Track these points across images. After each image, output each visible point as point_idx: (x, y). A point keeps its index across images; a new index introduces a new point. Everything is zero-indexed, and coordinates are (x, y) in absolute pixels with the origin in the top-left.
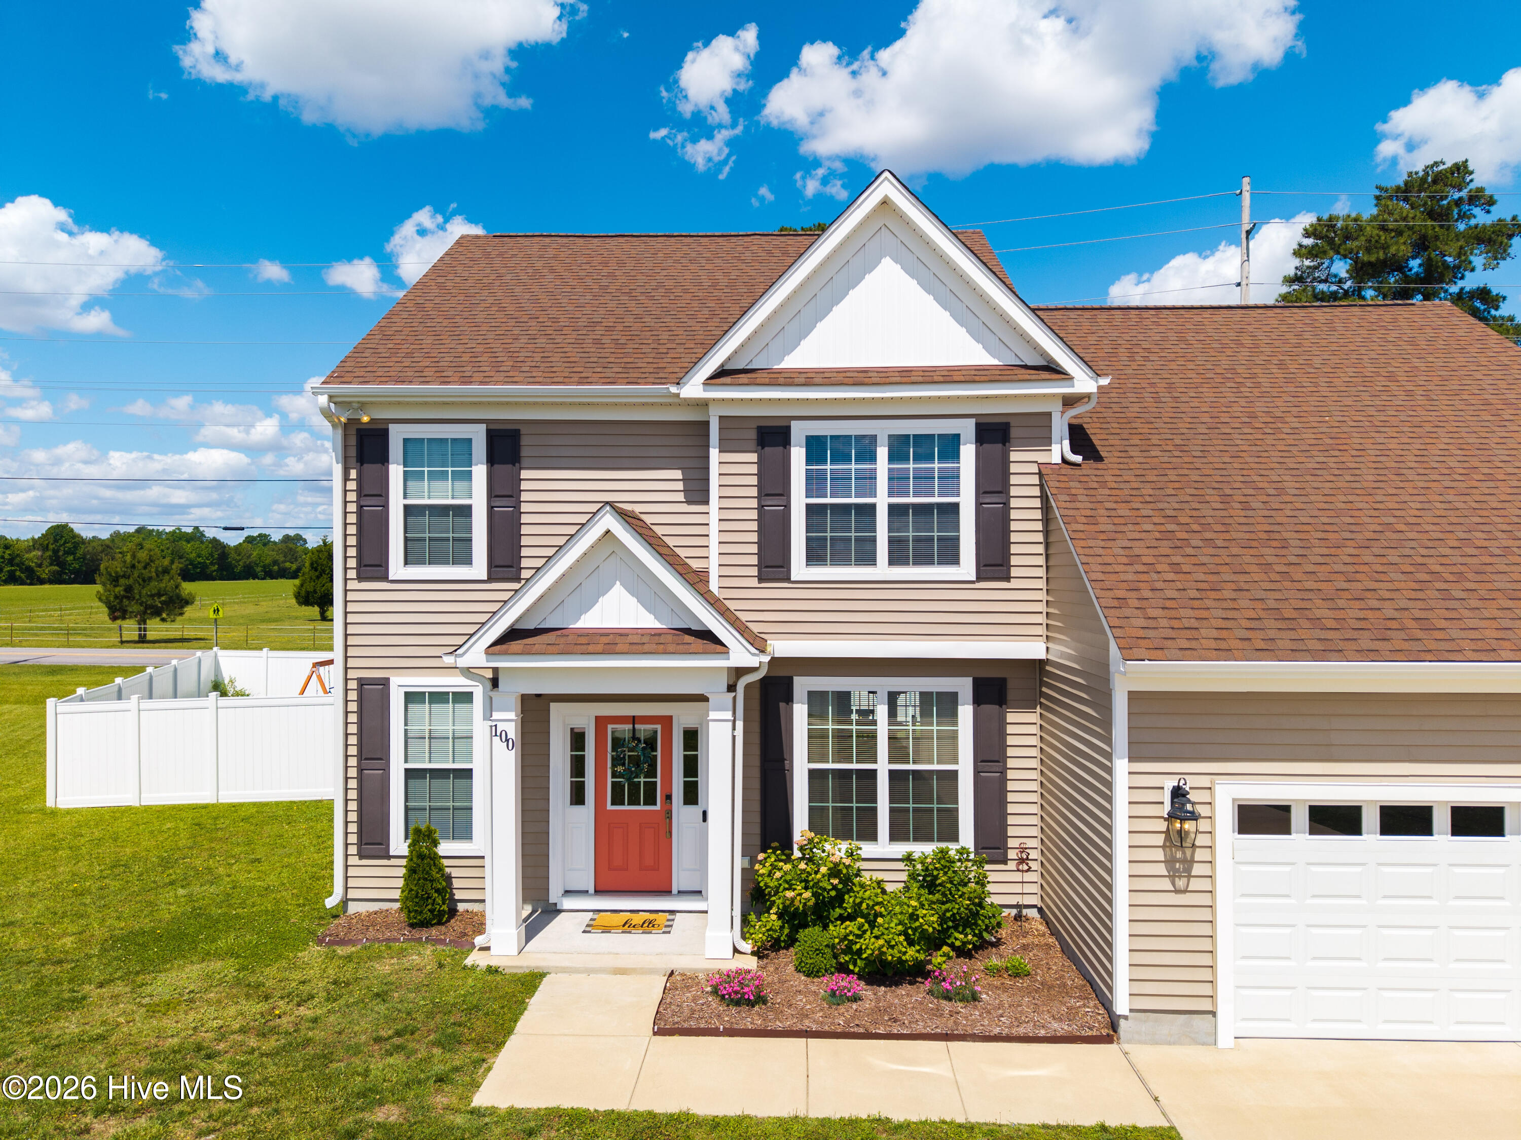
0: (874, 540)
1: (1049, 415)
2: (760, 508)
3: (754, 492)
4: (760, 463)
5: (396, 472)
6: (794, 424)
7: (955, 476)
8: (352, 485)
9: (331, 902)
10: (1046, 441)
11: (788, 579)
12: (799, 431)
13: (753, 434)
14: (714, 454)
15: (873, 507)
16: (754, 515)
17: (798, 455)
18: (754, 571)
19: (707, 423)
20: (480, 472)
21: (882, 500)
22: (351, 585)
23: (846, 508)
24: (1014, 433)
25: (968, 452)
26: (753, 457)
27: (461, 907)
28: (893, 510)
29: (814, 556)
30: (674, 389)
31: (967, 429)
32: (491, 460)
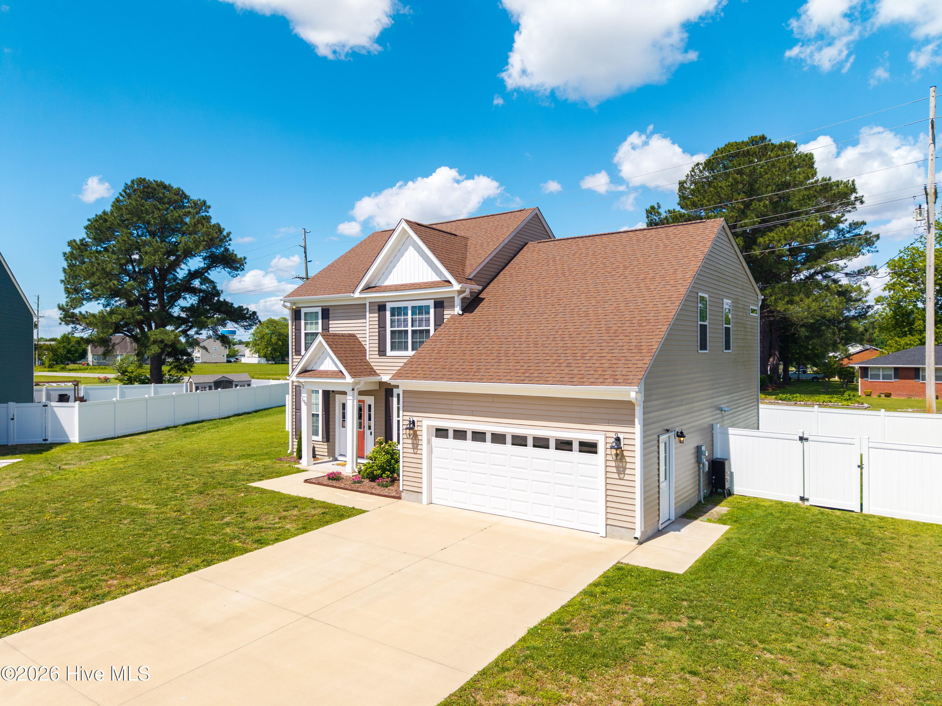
0: (407, 342)
1: (454, 297)
2: (379, 331)
3: (377, 326)
4: (379, 317)
5: (303, 322)
6: (387, 304)
7: (428, 320)
8: (294, 327)
9: (289, 452)
10: (453, 307)
11: (385, 355)
12: (389, 306)
13: (377, 308)
14: (368, 314)
15: (407, 330)
16: (377, 334)
17: (388, 313)
18: (377, 353)
19: (366, 304)
20: (320, 321)
21: (410, 329)
22: (294, 357)
23: (402, 331)
24: (445, 304)
25: (432, 311)
26: (377, 315)
27: (317, 456)
28: (414, 332)
29: (392, 349)
30: (352, 295)
31: (431, 303)
32: (322, 319)
